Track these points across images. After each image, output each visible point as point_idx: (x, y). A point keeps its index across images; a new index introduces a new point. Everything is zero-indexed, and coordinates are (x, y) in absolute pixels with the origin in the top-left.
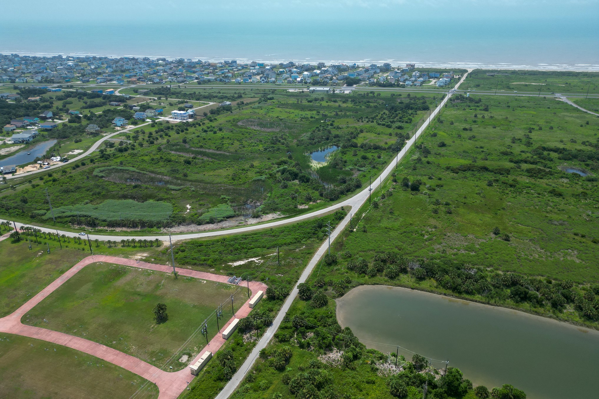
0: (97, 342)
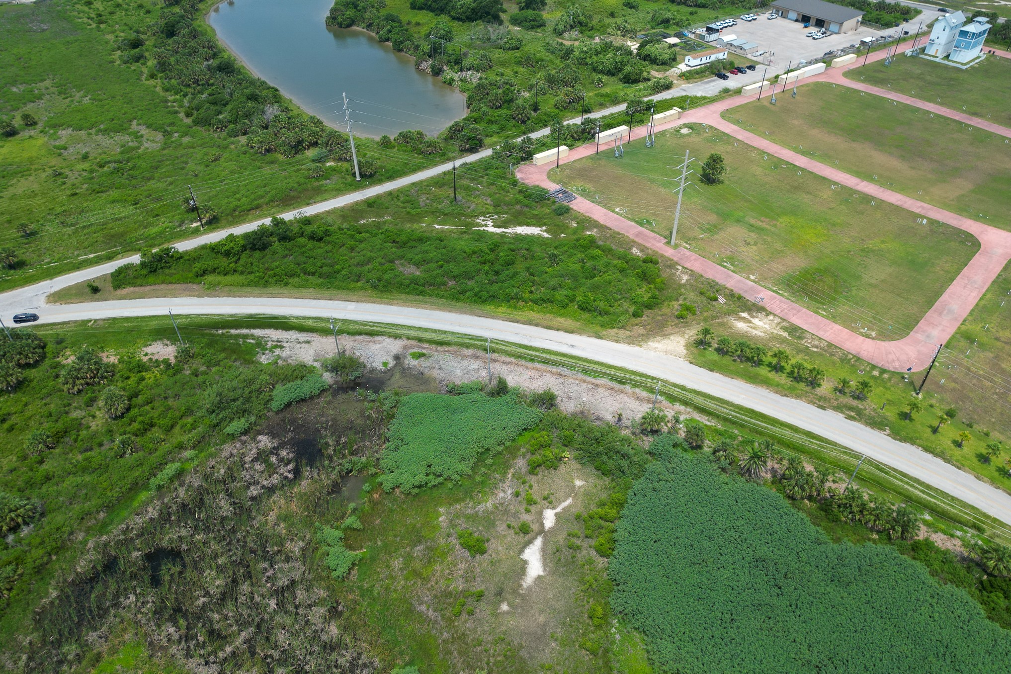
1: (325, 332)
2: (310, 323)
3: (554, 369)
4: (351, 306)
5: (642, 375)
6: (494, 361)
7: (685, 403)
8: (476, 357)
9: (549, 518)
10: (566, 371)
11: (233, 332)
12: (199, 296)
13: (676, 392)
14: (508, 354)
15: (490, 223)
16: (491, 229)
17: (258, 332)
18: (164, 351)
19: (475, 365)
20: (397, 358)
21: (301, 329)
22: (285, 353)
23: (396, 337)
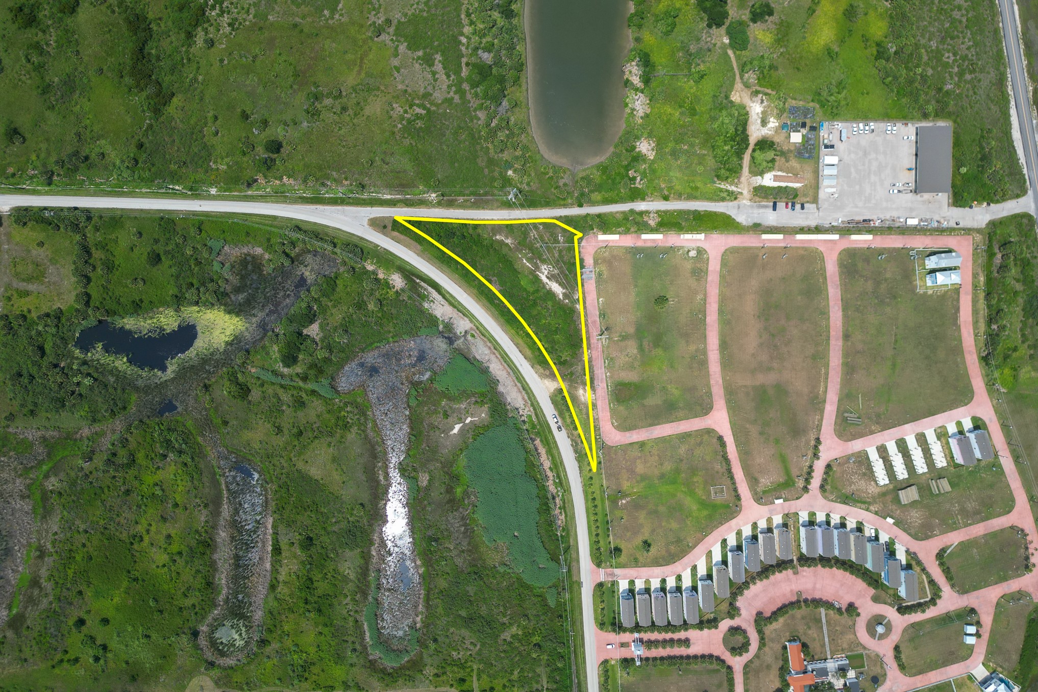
0: (705, 329)
1: (451, 304)
2: (447, 295)
3: (509, 370)
4: (465, 295)
5: (532, 391)
6: (494, 354)
7: (535, 409)
8: (490, 348)
9: (468, 420)
10: (512, 373)
11: (422, 284)
12: (418, 255)
13: (535, 403)
14: (500, 354)
15: (546, 272)
16: (544, 278)
17: (430, 289)
18: (397, 281)
19: (487, 351)
20: (466, 332)
21: (444, 297)
22: (434, 307)
23: (471, 322)
